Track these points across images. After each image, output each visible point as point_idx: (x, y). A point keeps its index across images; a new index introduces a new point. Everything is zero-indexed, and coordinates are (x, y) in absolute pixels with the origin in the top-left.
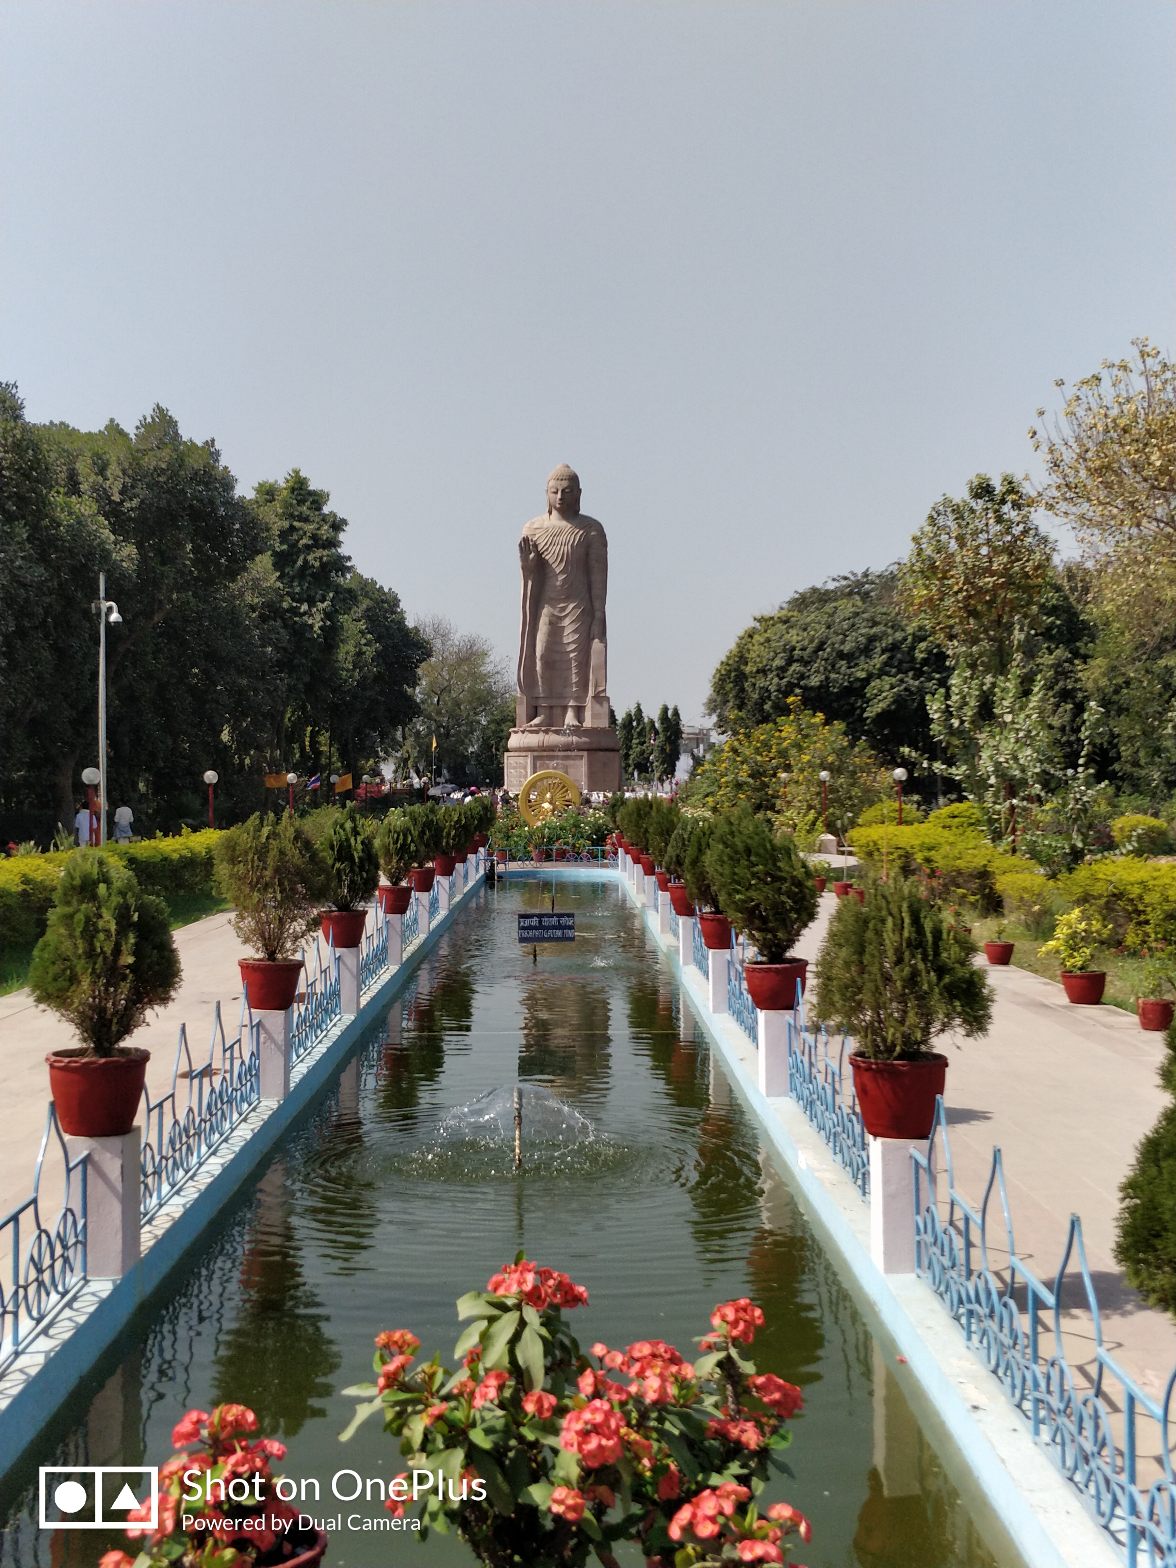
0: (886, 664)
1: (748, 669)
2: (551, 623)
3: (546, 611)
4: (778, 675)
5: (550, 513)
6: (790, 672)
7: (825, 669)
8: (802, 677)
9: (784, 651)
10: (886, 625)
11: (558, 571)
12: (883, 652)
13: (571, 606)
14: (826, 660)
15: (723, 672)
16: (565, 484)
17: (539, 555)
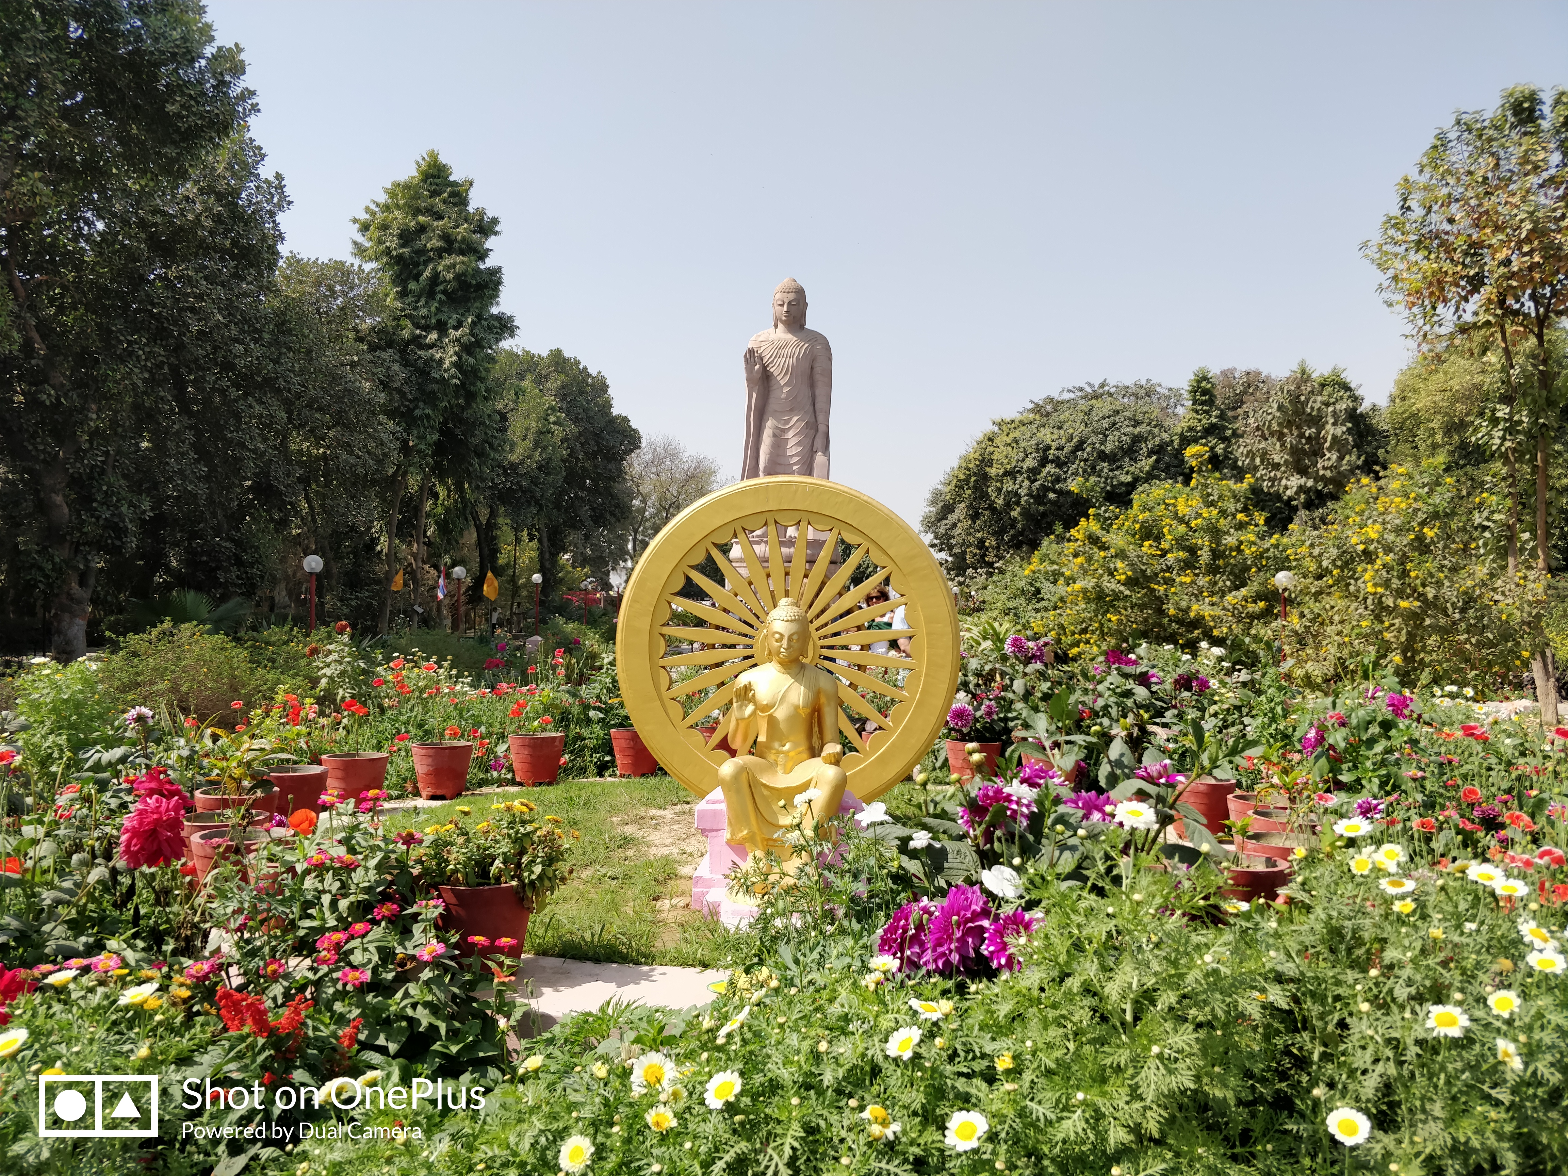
0: (1154, 467)
1: (993, 471)
2: (774, 435)
3: (770, 424)
4: (1029, 478)
5: (776, 326)
6: (1043, 474)
7: (1084, 471)
8: (1058, 480)
9: (1037, 451)
10: (1149, 424)
11: (782, 383)
12: (1150, 454)
13: (795, 418)
14: (1086, 460)
15: (962, 477)
16: (792, 296)
17: (764, 368)
